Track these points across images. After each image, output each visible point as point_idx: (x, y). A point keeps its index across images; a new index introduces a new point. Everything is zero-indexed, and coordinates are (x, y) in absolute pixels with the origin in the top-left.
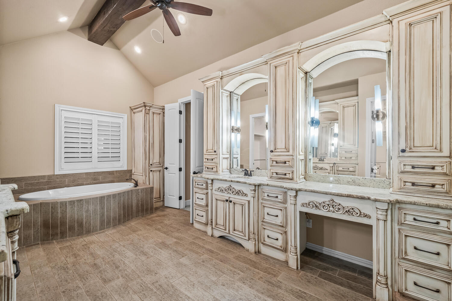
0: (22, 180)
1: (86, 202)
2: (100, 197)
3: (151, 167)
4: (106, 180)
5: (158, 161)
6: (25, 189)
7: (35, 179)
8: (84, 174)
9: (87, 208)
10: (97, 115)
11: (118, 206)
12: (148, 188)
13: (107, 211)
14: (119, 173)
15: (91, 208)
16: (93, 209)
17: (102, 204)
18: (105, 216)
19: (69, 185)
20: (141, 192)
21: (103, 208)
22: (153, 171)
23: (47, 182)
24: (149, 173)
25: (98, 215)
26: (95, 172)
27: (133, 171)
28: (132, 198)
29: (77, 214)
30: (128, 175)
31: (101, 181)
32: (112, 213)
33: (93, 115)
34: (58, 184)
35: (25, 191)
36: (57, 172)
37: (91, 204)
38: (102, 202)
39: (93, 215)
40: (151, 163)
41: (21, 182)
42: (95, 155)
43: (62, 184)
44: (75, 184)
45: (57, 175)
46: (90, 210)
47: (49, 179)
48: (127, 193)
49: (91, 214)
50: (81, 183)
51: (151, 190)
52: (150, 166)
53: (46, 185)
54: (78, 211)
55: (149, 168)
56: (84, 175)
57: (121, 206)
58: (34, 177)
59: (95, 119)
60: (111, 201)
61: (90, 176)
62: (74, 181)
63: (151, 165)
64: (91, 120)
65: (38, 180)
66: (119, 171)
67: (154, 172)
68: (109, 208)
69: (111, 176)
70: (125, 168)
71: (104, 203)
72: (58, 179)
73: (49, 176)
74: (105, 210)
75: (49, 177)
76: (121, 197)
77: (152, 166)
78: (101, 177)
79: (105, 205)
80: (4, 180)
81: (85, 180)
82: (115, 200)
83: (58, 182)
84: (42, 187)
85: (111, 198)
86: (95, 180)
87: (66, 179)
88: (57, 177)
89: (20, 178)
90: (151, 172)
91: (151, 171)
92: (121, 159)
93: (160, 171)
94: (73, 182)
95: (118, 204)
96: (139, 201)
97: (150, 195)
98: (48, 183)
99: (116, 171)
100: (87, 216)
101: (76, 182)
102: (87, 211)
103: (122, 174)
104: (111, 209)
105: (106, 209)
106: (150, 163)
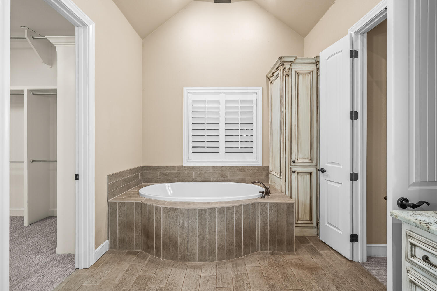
0: (158, 169)
1: (181, 213)
2: (199, 209)
3: (293, 165)
4: (235, 178)
5: (307, 156)
6: (160, 178)
7: (168, 169)
8: (211, 167)
9: (182, 222)
10: (225, 94)
11: (228, 229)
12: (284, 204)
13: (209, 233)
14: (251, 170)
15: (188, 223)
16: (190, 226)
17: (202, 221)
18: (206, 241)
19: (196, 179)
20: (270, 210)
21: (203, 227)
22: (298, 173)
23: (177, 173)
24: (291, 176)
25: (196, 236)
26: (222, 166)
27: (271, 169)
28: (253, 218)
29: (171, 228)
30: (264, 173)
31: (229, 178)
32: (218, 239)
33: (221, 94)
34: (186, 177)
35: (159, 180)
36: (185, 164)
37: (187, 218)
38: (202, 218)
39: (189, 234)
40: (293, 159)
41: (157, 171)
42: (222, 145)
43: (189, 177)
44: (202, 179)
45: (185, 166)
46: (186, 226)
47: (179, 171)
48: (244, 208)
49: (187, 232)
50: (208, 178)
51: (288, 208)
52: (293, 164)
53: (175, 177)
54: (172, 223)
55: (290, 167)
56: (211, 169)
57: (233, 229)
58: (166, 166)
59: (222, 98)
60: (215, 217)
61: (217, 171)
62: (200, 175)
63: (294, 162)
64: (218, 102)
65: (170, 171)
66: (251, 167)
67: (300, 174)
68: (213, 229)
69: (241, 172)
70: (260, 164)
71: (205, 219)
72: (186, 171)
73: (178, 167)
74: (206, 230)
75: (179, 168)
76: (232, 214)
77: (295, 164)
78: (229, 173)
79: (207, 223)
80: (146, 168)
81: (212, 175)
82: (221, 218)
83: (186, 175)
84: (173, 179)
85: (216, 214)
86: (222, 177)
87: (194, 172)
88: (185, 169)
89: (156, 166)
90: (293, 175)
91: (294, 172)
92: (254, 150)
93: (310, 173)
94: (200, 177)
95: (228, 224)
96: (267, 224)
97: (287, 217)
98: (178, 174)
99: (248, 167)
100: (182, 235)
101: (203, 177)
102: (183, 227)
103: (255, 171)
104: (215, 231)
105: (209, 229)
106: (291, 158)
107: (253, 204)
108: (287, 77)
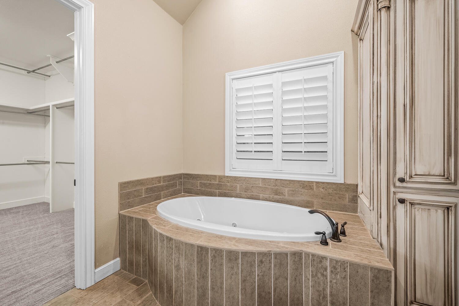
0: (198, 177)
1: (176, 247)
2: (198, 247)
3: (399, 187)
4: (297, 199)
5: (438, 169)
6: (200, 190)
7: (208, 178)
8: (261, 180)
9: (177, 260)
10: (280, 74)
11: (244, 289)
12: (365, 267)
13: (213, 289)
14: (323, 188)
15: (183, 264)
16: (186, 269)
17: (202, 266)
18: (208, 299)
19: (241, 194)
20: (332, 272)
21: (203, 277)
22: (412, 204)
23: (218, 184)
24: (394, 208)
25: (194, 287)
26: (277, 180)
27: (360, 190)
28: (297, 278)
29: (166, 264)
30: (348, 196)
31: (287, 197)
32: (226, 302)
33: (274, 75)
34: (229, 190)
35: (199, 192)
36: (228, 173)
37: (182, 255)
38: (202, 260)
39: (185, 281)
40: (400, 173)
41: (197, 180)
42: (277, 148)
43: (233, 190)
44: (248, 195)
45: (227, 176)
46: (182, 267)
47: (220, 182)
48: (276, 258)
49: (183, 277)
50: (256, 195)
51: (375, 278)
52: (398, 184)
53: (217, 189)
54: (167, 258)
55: (392, 189)
56: (260, 182)
57: (253, 293)
58: (207, 175)
59: (277, 80)
60: (222, 265)
61: (270, 186)
62: (246, 190)
63: (402, 180)
64: (270, 86)
65: (210, 181)
66: (323, 183)
67: (417, 206)
68: (219, 284)
69: (306, 191)
70: (339, 179)
71: (207, 264)
72: (228, 182)
73: (219, 176)
74: (207, 282)
75: (221, 178)
76: (252, 266)
77: (404, 184)
78: (287, 189)
79: (210, 271)
80: (186, 176)
81: (262, 190)
82: (232, 268)
83: (229, 188)
84: (214, 191)
85: (222, 259)
86: (277, 195)
87: (238, 185)
88: (227, 179)
89: (196, 175)
90: (401, 206)
91: (402, 201)
92: (329, 156)
93: (448, 208)
94: (246, 192)
95: (244, 281)
96: (325, 297)
97: (373, 297)
98: (219, 186)
99: (317, 182)
100: (177, 279)
101: (250, 192)
102: (178, 267)
103: (330, 191)
104: (222, 288)
105: (212, 282)
106: (395, 174)
107: (297, 255)
108: (383, 11)
